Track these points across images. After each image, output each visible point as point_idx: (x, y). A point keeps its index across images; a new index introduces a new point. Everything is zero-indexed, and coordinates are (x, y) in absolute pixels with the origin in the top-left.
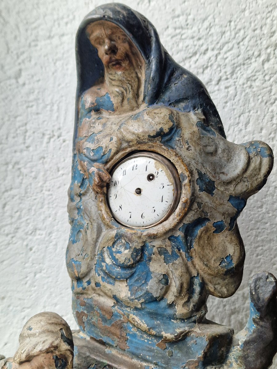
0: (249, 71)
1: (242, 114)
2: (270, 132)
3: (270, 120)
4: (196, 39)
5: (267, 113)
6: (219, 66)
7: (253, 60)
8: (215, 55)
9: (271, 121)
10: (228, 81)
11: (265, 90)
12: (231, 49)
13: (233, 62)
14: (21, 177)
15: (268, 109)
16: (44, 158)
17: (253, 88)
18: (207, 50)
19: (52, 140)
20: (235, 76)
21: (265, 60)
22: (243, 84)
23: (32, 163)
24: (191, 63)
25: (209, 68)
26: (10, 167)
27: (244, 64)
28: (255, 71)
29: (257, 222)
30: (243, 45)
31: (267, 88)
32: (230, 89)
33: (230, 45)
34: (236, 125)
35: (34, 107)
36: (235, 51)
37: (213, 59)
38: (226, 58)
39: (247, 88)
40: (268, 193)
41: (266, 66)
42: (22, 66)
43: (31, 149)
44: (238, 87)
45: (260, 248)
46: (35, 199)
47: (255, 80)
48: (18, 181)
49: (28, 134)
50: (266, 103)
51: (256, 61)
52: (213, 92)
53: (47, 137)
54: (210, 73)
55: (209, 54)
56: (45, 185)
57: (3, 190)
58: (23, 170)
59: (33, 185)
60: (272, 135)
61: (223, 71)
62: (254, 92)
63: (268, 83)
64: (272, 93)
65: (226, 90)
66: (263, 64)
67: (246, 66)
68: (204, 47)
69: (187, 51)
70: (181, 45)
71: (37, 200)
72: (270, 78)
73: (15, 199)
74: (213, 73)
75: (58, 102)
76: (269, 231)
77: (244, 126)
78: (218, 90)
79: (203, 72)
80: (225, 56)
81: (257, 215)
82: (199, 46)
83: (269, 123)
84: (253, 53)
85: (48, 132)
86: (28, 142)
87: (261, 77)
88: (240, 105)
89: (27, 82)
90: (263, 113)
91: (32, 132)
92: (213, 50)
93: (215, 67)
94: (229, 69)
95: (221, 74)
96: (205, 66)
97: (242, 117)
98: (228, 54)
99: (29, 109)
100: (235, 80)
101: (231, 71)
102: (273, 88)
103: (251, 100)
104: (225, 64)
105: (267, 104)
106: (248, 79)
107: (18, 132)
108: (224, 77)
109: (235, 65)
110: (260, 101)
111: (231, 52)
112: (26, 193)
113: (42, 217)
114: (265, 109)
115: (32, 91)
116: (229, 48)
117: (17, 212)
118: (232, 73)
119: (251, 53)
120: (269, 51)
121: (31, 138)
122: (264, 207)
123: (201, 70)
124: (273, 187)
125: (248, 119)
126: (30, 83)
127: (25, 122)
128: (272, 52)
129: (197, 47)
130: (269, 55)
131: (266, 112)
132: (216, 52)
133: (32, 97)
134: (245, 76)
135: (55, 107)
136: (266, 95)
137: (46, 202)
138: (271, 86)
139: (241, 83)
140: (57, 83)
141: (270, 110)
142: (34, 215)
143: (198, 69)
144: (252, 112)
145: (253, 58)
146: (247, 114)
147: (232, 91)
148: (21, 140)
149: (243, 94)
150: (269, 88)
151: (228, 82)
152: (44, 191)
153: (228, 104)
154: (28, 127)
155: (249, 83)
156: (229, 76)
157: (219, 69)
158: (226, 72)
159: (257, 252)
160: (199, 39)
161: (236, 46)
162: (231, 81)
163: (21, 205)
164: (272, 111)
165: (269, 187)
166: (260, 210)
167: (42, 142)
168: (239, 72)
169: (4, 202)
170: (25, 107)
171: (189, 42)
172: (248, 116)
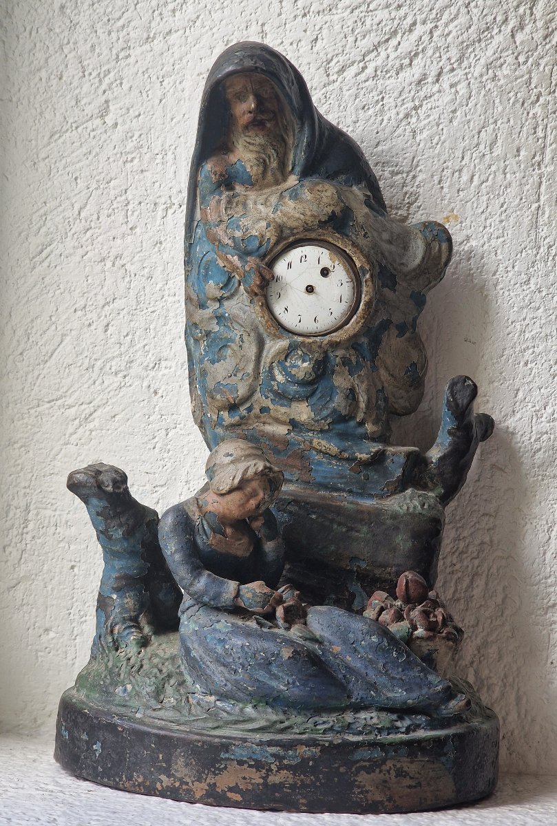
0: (490, 52)
1: (483, 127)
2: (533, 153)
3: (533, 131)
4: (393, 7)
5: (526, 120)
6: (438, 49)
7: (496, 31)
8: (428, 32)
9: (535, 133)
10: (455, 73)
11: (519, 81)
12: (456, 17)
13: (460, 39)
14: (127, 279)
15: (528, 113)
16: (161, 243)
17: (499, 80)
18: (414, 24)
19: (170, 211)
20: (465, 63)
21: (516, 28)
22: (481, 76)
23: (141, 254)
24: (389, 51)
25: (420, 56)
26: (109, 264)
27: (480, 41)
28: (499, 49)
29: (522, 308)
30: (476, 6)
31: (523, 76)
32: (459, 87)
33: (453, 10)
34: (475, 149)
35: (136, 161)
36: (462, 19)
37: (426, 38)
38: (448, 35)
39: (489, 81)
40: (538, 257)
41: (519, 37)
42: (109, 95)
43: (138, 230)
44: (472, 81)
45: (531, 351)
46: (154, 312)
47: (502, 65)
48: (123, 285)
49: (130, 207)
50: (523, 104)
51: (500, 31)
52: (431, 96)
53: (161, 208)
54: (422, 64)
55: (419, 30)
56: (166, 287)
57: (102, 303)
58: (128, 267)
59: (147, 290)
60: (537, 158)
61: (444, 57)
62: (502, 86)
63: (524, 68)
64: (533, 86)
65: (453, 90)
66: (513, 36)
67: (483, 45)
68: (409, 20)
69: (379, 32)
70: (368, 22)
71: (157, 313)
72: (528, 58)
73: (121, 316)
74: (429, 62)
75: (173, 147)
76: (543, 322)
77: (488, 148)
78: (439, 91)
79: (410, 64)
80: (447, 31)
81: (521, 297)
82: (400, 19)
83: (531, 137)
84: (495, 18)
85: (163, 200)
86: (132, 220)
87: (510, 59)
88: (478, 113)
89: (120, 121)
90: (519, 122)
91: (137, 202)
92: (424, 22)
93: (430, 52)
94: (454, 53)
95: (441, 64)
96: (413, 54)
97: (483, 134)
98: (451, 26)
99: (128, 165)
100: (467, 70)
101: (458, 56)
102: (533, 75)
103: (497, 101)
104: (446, 45)
105: (526, 105)
106: (488, 66)
107: (115, 206)
108: (449, 67)
109: (465, 44)
110: (511, 101)
111: (455, 23)
112: (138, 303)
113: (168, 339)
114: (523, 114)
115: (130, 134)
116: (452, 17)
117: (127, 335)
118: (460, 60)
119: (489, 18)
120: (521, 10)
121: (136, 214)
122: (533, 281)
123: (407, 61)
124: (546, 247)
125: (494, 136)
126: (124, 122)
127: (124, 187)
128: (528, 12)
129: (396, 22)
130: (522, 17)
131: (524, 120)
132: (430, 26)
133: (130, 145)
134: (482, 61)
135: (170, 156)
136: (522, 90)
137: (171, 314)
138: (530, 72)
139: (476, 74)
140: (169, 116)
141: (531, 115)
142: (154, 337)
143: (401, 60)
144: (499, 123)
145: (495, 27)
146: (492, 126)
147: (462, 89)
148: (120, 218)
149: (483, 92)
150: (527, 76)
151: (454, 76)
152: (166, 297)
153: (458, 113)
154: (129, 195)
155: (490, 71)
156: (455, 66)
157: (438, 55)
158: (449, 59)
159: (526, 358)
160: (399, 7)
161: (464, 10)
162: (460, 73)
163: (132, 324)
164: (535, 116)
165: (539, 248)
166: (525, 287)
167: (154, 218)
168: (473, 55)
169: (105, 323)
170: (121, 162)
171: (382, 15)
172: (494, 130)
